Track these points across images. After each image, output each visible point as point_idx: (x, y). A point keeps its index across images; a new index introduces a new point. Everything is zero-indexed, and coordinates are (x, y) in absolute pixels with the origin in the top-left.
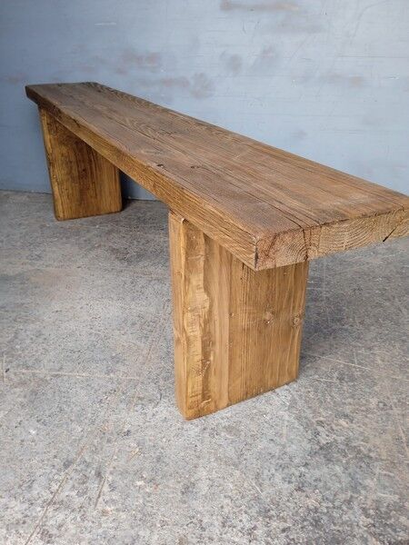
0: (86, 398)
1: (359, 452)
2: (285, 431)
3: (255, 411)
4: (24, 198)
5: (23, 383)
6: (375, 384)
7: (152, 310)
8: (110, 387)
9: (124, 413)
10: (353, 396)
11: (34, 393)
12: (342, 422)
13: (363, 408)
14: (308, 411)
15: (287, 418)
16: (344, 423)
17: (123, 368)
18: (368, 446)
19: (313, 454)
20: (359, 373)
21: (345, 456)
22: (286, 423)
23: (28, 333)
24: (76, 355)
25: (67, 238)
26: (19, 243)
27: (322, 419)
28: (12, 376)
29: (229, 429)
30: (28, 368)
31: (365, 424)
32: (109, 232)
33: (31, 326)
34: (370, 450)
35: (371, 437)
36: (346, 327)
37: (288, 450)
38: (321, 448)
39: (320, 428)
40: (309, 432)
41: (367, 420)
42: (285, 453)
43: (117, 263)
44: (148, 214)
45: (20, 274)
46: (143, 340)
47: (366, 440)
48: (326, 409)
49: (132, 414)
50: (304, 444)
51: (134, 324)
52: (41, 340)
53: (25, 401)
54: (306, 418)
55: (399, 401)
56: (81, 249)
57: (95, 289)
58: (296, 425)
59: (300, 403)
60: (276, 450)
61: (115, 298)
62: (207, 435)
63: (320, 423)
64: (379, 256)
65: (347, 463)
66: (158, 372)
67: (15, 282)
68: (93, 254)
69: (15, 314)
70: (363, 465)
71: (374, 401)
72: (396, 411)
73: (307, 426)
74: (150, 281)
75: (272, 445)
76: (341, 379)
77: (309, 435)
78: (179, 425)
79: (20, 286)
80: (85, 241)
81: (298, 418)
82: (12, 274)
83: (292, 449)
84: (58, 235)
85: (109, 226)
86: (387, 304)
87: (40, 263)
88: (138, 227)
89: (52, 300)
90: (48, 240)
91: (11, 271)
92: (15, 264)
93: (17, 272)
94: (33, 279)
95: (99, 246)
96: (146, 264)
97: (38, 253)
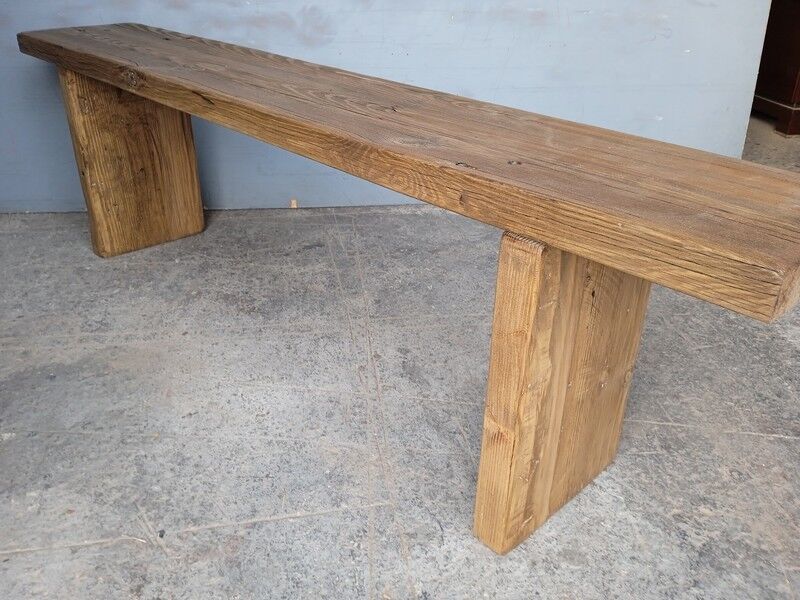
0: (326, 554)
1: (748, 547)
2: (640, 540)
3: (585, 520)
4: (16, 224)
5: (204, 551)
6: (712, 447)
8: (354, 526)
9: (400, 567)
10: (695, 470)
11: (233, 563)
12: (703, 509)
13: (717, 484)
14: (654, 504)
15: (632, 520)
16: (707, 511)
17: (354, 491)
18: (754, 535)
19: (696, 565)
20: (684, 435)
21: (735, 558)
22: (637, 529)
23: (160, 460)
24: (266, 484)
25: (137, 286)
26: (53, 307)
27: (676, 511)
28: (177, 542)
29: (567, 555)
30: (195, 522)
31: (733, 506)
32: (204, 268)
33: (159, 449)
34: (759, 542)
35: (749, 522)
37: (661, 567)
38: (701, 554)
39: (683, 526)
40: (673, 534)
41: (731, 501)
42: (661, 574)
43: (245, 318)
44: (251, 232)
46: (360, 439)
47: (746, 529)
48: (674, 495)
49: (413, 564)
50: (676, 552)
51: (330, 415)
52: (189, 469)
53: (226, 580)
54: (657, 514)
55: (753, 465)
56: (169, 300)
57: (233, 367)
58: (651, 527)
59: (636, 493)
60: (646, 571)
61: (275, 376)
62: (542, 573)
63: (678, 517)
65: (743, 566)
66: (412, 486)
67: (85, 374)
68: (196, 307)
69: (117, 432)
70: (762, 564)
71: (724, 471)
72: (756, 479)
73: (666, 527)
74: (316, 341)
75: (637, 565)
76: (667, 448)
77: (674, 538)
78: (494, 566)
79: (98, 380)
80: (170, 287)
81: (648, 517)
82: (69, 362)
83: (665, 564)
84: (116, 282)
85: (197, 258)
86: (659, 329)
87: (110, 335)
88: (246, 255)
89: (168, 396)
90: (102, 293)
91: (65, 356)
92: (67, 343)
93: (78, 357)
94: (114, 364)
95: (199, 293)
96: (294, 314)
97: (98, 318)
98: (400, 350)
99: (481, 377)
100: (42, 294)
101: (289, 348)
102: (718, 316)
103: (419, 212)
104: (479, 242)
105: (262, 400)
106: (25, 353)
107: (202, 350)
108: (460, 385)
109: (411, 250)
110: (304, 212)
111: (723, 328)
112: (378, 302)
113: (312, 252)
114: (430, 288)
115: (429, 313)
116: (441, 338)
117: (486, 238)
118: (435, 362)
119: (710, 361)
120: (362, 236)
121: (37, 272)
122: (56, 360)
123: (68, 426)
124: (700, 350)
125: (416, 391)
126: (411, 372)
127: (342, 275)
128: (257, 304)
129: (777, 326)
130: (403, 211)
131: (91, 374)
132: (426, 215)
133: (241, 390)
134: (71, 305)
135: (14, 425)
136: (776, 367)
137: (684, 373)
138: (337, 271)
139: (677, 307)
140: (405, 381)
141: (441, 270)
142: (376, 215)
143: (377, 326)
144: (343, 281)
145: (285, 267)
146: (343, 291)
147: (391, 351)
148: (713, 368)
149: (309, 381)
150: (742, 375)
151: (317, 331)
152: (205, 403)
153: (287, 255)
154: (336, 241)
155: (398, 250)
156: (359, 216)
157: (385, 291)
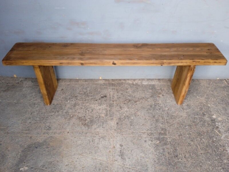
4: (30, 83)
7: (105, 159)
25: (58, 112)
32: (75, 105)
36: (180, 160)
43: (83, 127)
44: (88, 89)
45: (45, 141)
51: (100, 170)
56: (65, 118)
57: (78, 147)
61: (88, 153)
64: (185, 110)
67: (44, 147)
68: (72, 122)
74: (100, 139)
79: (47, 149)
80: (66, 113)
82: (41, 142)
84: (53, 110)
85: (74, 101)
86: (192, 143)
87: (51, 131)
88: (86, 100)
89: (63, 157)
90: (50, 114)
91: (40, 139)
92: (40, 134)
93: (43, 140)
94: (51, 144)
95: (73, 116)
96: (95, 127)
97: (48, 124)
98: (120, 145)
99: (139, 158)
100: (35, 114)
101: (93, 141)
102: (210, 139)
103: (134, 83)
104: (149, 98)
105: (84, 161)
106: (31, 137)
107: (72, 140)
108: (134, 161)
109: (130, 101)
110: (103, 81)
111: (211, 144)
112: (117, 123)
113: (103, 99)
114: (132, 118)
115: (130, 130)
116: (132, 141)
117: (151, 97)
118: (129, 151)
119: (203, 158)
120: (117, 93)
121: (34, 104)
122: (38, 140)
123: (40, 166)
124: (201, 153)
125: (122, 162)
126: (122, 155)
127: (109, 110)
128: (87, 121)
129: (227, 145)
130: (130, 82)
131: (46, 147)
132: (136, 84)
133: (79, 157)
134: (42, 119)
135: (28, 165)
136: (221, 163)
137: (194, 163)
138: (109, 109)
139: (200, 134)
140: (120, 158)
141: (136, 110)
142: (122, 83)
143: (116, 134)
144: (110, 113)
145: (95, 105)
146: (109, 118)
147: (118, 146)
148: (203, 162)
149: (96, 155)
150: (210, 165)
151: (100, 135)
152: (70, 161)
153: (96, 100)
154: (110, 95)
155: (126, 100)
156: (118, 84)
157: (120, 119)
